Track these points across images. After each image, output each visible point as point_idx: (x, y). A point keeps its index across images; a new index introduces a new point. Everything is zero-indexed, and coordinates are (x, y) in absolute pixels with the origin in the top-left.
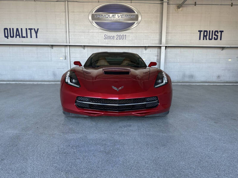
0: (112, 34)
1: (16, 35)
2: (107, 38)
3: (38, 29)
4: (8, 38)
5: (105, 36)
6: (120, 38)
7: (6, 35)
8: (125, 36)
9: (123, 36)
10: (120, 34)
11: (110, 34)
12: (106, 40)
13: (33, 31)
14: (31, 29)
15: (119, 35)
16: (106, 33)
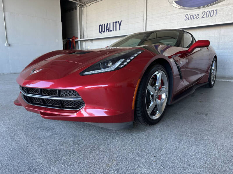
0: (197, 12)
1: (107, 30)
2: (189, 18)
3: (121, 21)
4: (101, 33)
5: (187, 16)
6: (207, 16)
7: (100, 31)
8: (215, 12)
9: (213, 11)
10: (208, 10)
11: (193, 12)
12: (188, 21)
13: (117, 24)
14: (116, 22)
15: (206, 12)
16: (188, 12)
